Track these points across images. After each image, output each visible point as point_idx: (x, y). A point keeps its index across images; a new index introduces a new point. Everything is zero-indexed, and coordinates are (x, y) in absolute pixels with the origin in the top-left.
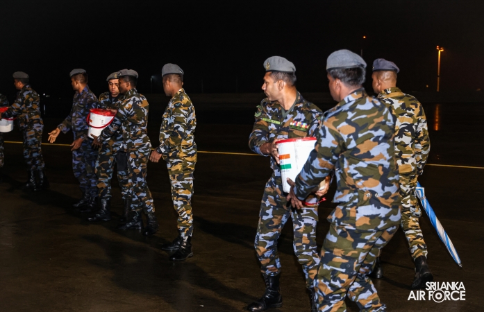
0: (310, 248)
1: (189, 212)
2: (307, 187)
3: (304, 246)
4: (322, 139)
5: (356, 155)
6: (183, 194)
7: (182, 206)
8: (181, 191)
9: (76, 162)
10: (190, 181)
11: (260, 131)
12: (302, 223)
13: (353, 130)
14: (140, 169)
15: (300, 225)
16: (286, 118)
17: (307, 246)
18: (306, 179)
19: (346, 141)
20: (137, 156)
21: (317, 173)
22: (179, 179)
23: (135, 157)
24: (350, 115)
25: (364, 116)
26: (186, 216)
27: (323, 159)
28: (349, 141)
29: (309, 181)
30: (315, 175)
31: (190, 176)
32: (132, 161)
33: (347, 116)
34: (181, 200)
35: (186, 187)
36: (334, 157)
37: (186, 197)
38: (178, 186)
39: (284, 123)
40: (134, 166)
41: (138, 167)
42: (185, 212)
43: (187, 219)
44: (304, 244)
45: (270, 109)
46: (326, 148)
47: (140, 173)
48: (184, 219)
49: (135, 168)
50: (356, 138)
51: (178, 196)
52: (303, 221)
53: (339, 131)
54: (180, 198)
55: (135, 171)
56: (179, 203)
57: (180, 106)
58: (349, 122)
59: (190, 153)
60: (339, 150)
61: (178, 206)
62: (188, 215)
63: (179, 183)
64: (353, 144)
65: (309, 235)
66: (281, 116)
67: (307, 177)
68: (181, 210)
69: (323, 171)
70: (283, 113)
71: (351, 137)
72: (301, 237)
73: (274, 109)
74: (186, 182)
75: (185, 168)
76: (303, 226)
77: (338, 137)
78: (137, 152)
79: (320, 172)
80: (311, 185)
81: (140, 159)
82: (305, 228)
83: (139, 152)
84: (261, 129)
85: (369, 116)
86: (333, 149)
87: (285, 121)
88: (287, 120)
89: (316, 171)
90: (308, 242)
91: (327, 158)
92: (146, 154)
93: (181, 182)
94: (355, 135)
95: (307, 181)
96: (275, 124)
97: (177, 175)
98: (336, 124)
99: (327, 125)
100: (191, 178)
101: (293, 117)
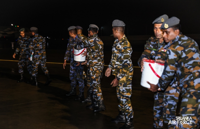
0: (170, 116)
1: (130, 105)
2: (165, 82)
3: (167, 115)
4: (169, 55)
5: (187, 59)
6: (127, 95)
7: (126, 102)
8: (125, 93)
9: (72, 72)
10: (130, 87)
11: (145, 55)
12: (167, 103)
13: (183, 48)
14: (95, 76)
15: (166, 104)
16: (160, 47)
17: (169, 115)
18: (164, 78)
19: (180, 54)
20: (93, 69)
21: (169, 73)
22: (124, 86)
23: (93, 70)
24: (180, 42)
25: (185, 42)
26: (128, 108)
27: (171, 65)
28: (182, 53)
29: (166, 79)
30: (168, 75)
31: (130, 84)
32: (91, 72)
33: (178, 43)
34: (125, 99)
35: (128, 91)
36: (176, 63)
37: (128, 97)
38: (123, 90)
39: (159, 50)
40: (92, 75)
41: (94, 75)
42: (127, 105)
43: (128, 109)
44: (167, 114)
45: (153, 43)
46: (172, 59)
47: (95, 78)
48: (127, 109)
49: (92, 76)
50: (185, 52)
51: (123, 96)
52: (167, 102)
53: (176, 50)
54: (125, 97)
55: (92, 77)
56: (124, 100)
57: (127, 49)
58: (180, 45)
59: (131, 70)
60: (178, 59)
61: (123, 102)
62: (129, 107)
63: (124, 89)
64: (184, 55)
65: (170, 110)
66: (158, 46)
67: (165, 77)
68: (125, 104)
69: (172, 72)
70: (159, 45)
71: (183, 52)
72: (166, 110)
73: (154, 43)
74: (128, 88)
75: (128, 79)
76: (167, 105)
77: (176, 53)
78: (93, 68)
79: (171, 73)
80: (167, 81)
81: (95, 71)
82: (168, 106)
83: (95, 68)
84: (145, 54)
85: (188, 42)
86: (175, 59)
87: (159, 49)
88: (160, 48)
89: (169, 72)
90: (169, 113)
91: (173, 65)
92: (99, 69)
93: (125, 88)
94: (184, 51)
95: (165, 79)
96: (154, 51)
97: (123, 84)
98: (174, 47)
99: (170, 49)
100: (131, 85)
101: (163, 47)
